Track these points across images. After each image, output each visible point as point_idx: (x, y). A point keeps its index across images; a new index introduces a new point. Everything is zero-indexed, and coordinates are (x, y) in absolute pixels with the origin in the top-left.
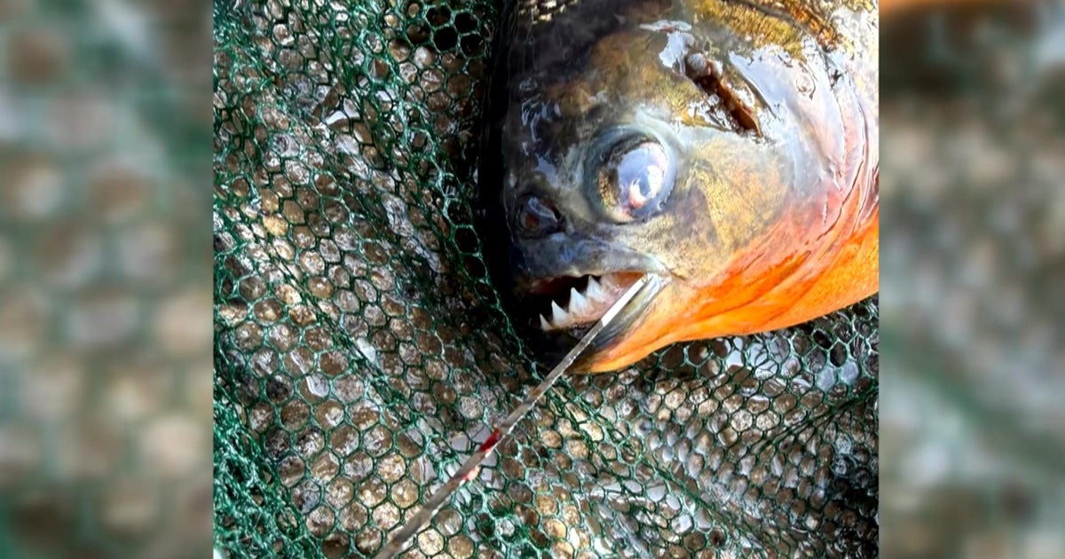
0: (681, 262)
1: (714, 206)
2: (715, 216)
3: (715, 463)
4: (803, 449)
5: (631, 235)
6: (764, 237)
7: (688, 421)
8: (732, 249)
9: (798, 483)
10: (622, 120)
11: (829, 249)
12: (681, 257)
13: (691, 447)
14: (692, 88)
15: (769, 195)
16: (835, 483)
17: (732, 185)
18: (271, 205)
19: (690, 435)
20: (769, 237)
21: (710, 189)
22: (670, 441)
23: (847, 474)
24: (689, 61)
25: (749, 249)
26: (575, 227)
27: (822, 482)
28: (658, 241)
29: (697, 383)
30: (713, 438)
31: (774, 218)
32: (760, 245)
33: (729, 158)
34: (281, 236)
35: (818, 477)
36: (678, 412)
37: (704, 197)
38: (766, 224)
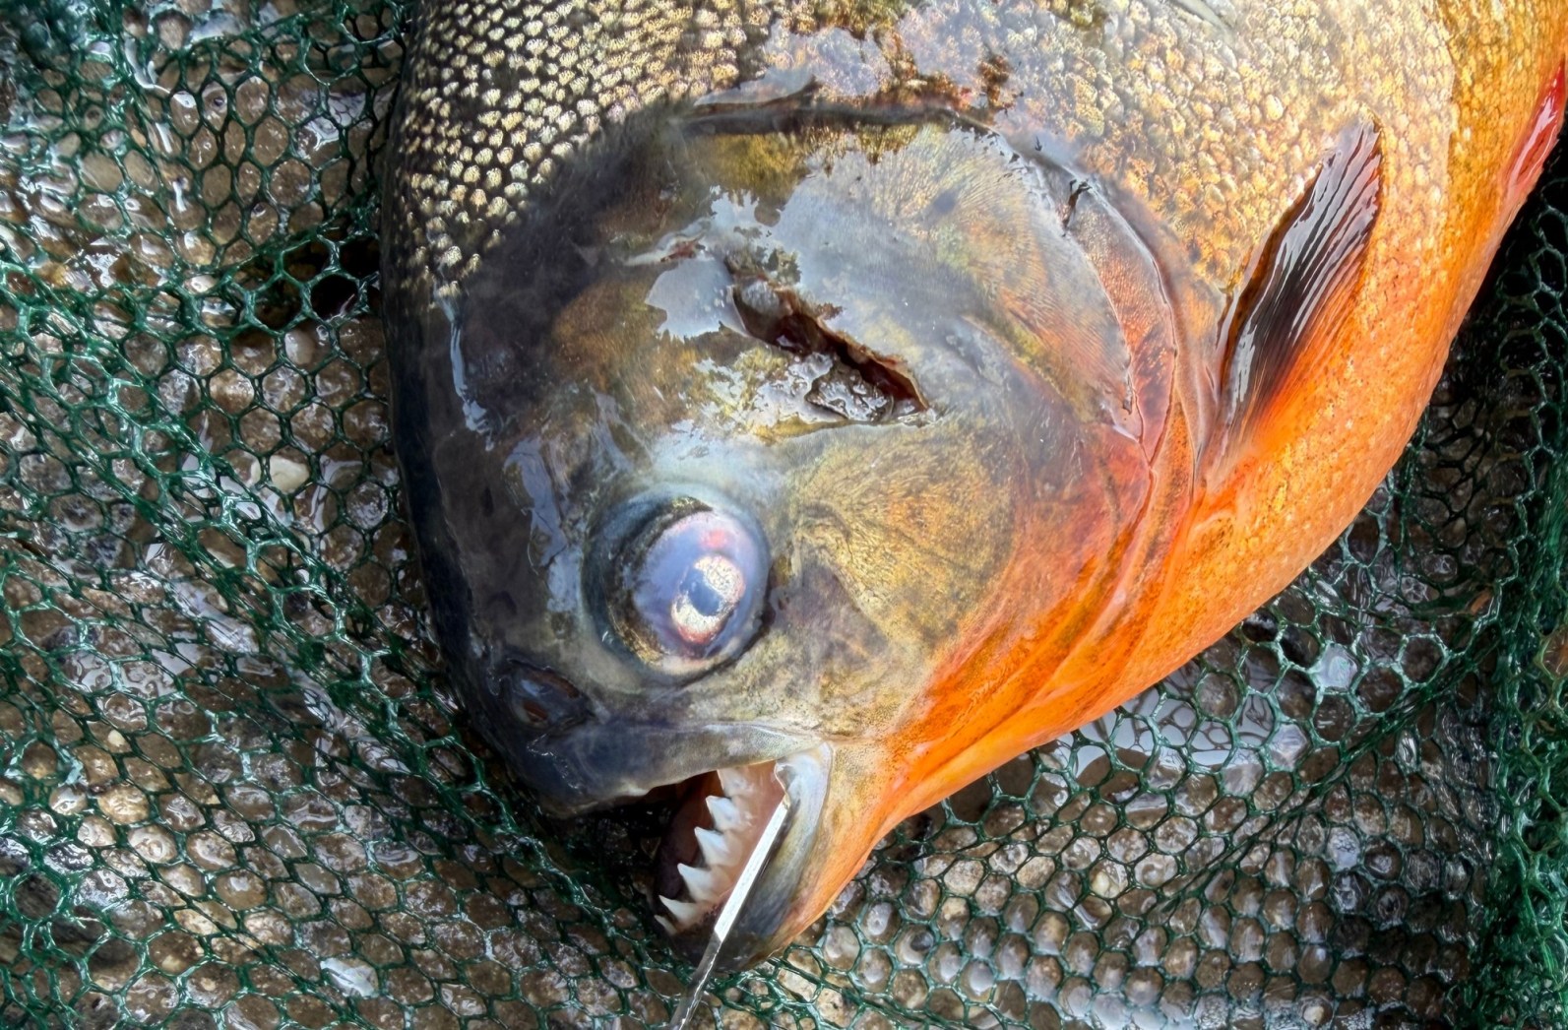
0: (828, 711)
1: (862, 587)
2: (869, 603)
3: (1081, 961)
4: (1261, 884)
5: (715, 696)
6: (987, 603)
7: (1005, 906)
8: (926, 649)
9: (1264, 949)
10: (634, 485)
11: (1150, 555)
12: (826, 701)
13: (1026, 946)
14: (761, 356)
15: (972, 520)
16: (1338, 927)
17: (886, 530)
18: (103, 767)
19: (1016, 926)
20: (998, 597)
21: (843, 559)
22: (979, 949)
23: (1362, 905)
24: (745, 300)
25: (961, 638)
26: (608, 707)
27: (1312, 935)
28: (769, 690)
29: (1013, 821)
30: (1068, 918)
31: (997, 558)
32: (982, 621)
33: (867, 482)
34: (140, 822)
35: (1303, 928)
36: (981, 896)
37: (835, 578)
38: (983, 577)
